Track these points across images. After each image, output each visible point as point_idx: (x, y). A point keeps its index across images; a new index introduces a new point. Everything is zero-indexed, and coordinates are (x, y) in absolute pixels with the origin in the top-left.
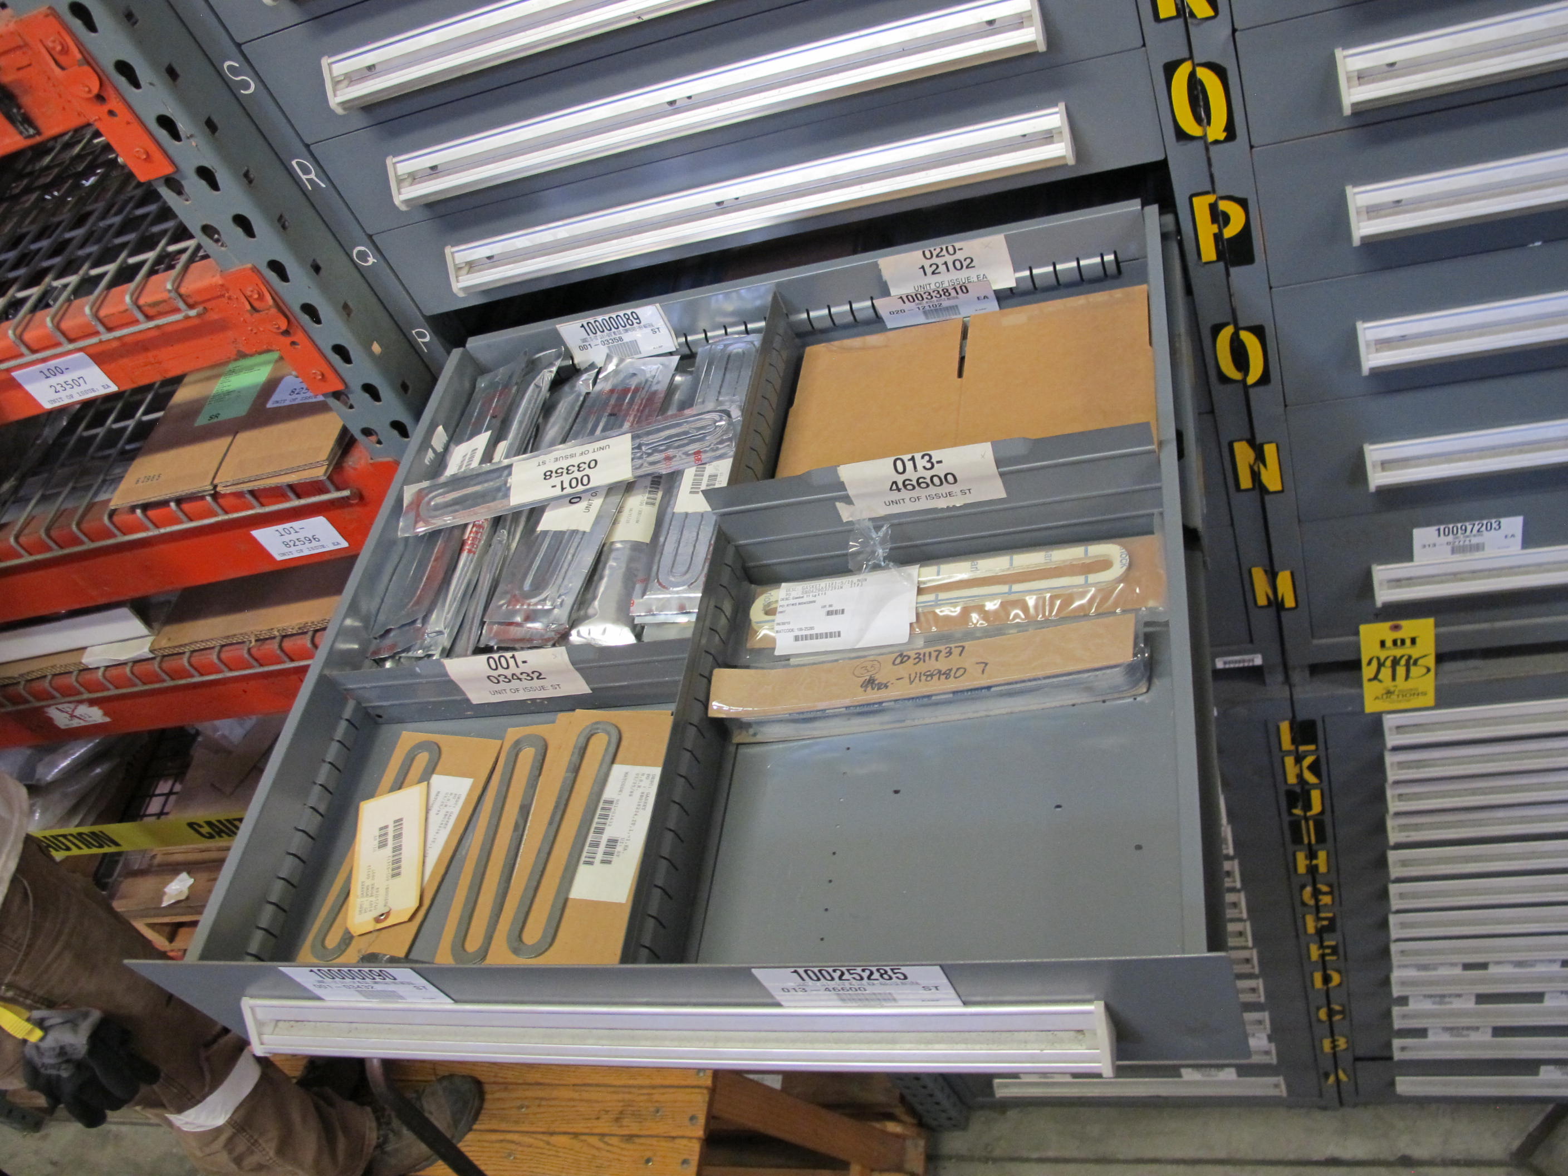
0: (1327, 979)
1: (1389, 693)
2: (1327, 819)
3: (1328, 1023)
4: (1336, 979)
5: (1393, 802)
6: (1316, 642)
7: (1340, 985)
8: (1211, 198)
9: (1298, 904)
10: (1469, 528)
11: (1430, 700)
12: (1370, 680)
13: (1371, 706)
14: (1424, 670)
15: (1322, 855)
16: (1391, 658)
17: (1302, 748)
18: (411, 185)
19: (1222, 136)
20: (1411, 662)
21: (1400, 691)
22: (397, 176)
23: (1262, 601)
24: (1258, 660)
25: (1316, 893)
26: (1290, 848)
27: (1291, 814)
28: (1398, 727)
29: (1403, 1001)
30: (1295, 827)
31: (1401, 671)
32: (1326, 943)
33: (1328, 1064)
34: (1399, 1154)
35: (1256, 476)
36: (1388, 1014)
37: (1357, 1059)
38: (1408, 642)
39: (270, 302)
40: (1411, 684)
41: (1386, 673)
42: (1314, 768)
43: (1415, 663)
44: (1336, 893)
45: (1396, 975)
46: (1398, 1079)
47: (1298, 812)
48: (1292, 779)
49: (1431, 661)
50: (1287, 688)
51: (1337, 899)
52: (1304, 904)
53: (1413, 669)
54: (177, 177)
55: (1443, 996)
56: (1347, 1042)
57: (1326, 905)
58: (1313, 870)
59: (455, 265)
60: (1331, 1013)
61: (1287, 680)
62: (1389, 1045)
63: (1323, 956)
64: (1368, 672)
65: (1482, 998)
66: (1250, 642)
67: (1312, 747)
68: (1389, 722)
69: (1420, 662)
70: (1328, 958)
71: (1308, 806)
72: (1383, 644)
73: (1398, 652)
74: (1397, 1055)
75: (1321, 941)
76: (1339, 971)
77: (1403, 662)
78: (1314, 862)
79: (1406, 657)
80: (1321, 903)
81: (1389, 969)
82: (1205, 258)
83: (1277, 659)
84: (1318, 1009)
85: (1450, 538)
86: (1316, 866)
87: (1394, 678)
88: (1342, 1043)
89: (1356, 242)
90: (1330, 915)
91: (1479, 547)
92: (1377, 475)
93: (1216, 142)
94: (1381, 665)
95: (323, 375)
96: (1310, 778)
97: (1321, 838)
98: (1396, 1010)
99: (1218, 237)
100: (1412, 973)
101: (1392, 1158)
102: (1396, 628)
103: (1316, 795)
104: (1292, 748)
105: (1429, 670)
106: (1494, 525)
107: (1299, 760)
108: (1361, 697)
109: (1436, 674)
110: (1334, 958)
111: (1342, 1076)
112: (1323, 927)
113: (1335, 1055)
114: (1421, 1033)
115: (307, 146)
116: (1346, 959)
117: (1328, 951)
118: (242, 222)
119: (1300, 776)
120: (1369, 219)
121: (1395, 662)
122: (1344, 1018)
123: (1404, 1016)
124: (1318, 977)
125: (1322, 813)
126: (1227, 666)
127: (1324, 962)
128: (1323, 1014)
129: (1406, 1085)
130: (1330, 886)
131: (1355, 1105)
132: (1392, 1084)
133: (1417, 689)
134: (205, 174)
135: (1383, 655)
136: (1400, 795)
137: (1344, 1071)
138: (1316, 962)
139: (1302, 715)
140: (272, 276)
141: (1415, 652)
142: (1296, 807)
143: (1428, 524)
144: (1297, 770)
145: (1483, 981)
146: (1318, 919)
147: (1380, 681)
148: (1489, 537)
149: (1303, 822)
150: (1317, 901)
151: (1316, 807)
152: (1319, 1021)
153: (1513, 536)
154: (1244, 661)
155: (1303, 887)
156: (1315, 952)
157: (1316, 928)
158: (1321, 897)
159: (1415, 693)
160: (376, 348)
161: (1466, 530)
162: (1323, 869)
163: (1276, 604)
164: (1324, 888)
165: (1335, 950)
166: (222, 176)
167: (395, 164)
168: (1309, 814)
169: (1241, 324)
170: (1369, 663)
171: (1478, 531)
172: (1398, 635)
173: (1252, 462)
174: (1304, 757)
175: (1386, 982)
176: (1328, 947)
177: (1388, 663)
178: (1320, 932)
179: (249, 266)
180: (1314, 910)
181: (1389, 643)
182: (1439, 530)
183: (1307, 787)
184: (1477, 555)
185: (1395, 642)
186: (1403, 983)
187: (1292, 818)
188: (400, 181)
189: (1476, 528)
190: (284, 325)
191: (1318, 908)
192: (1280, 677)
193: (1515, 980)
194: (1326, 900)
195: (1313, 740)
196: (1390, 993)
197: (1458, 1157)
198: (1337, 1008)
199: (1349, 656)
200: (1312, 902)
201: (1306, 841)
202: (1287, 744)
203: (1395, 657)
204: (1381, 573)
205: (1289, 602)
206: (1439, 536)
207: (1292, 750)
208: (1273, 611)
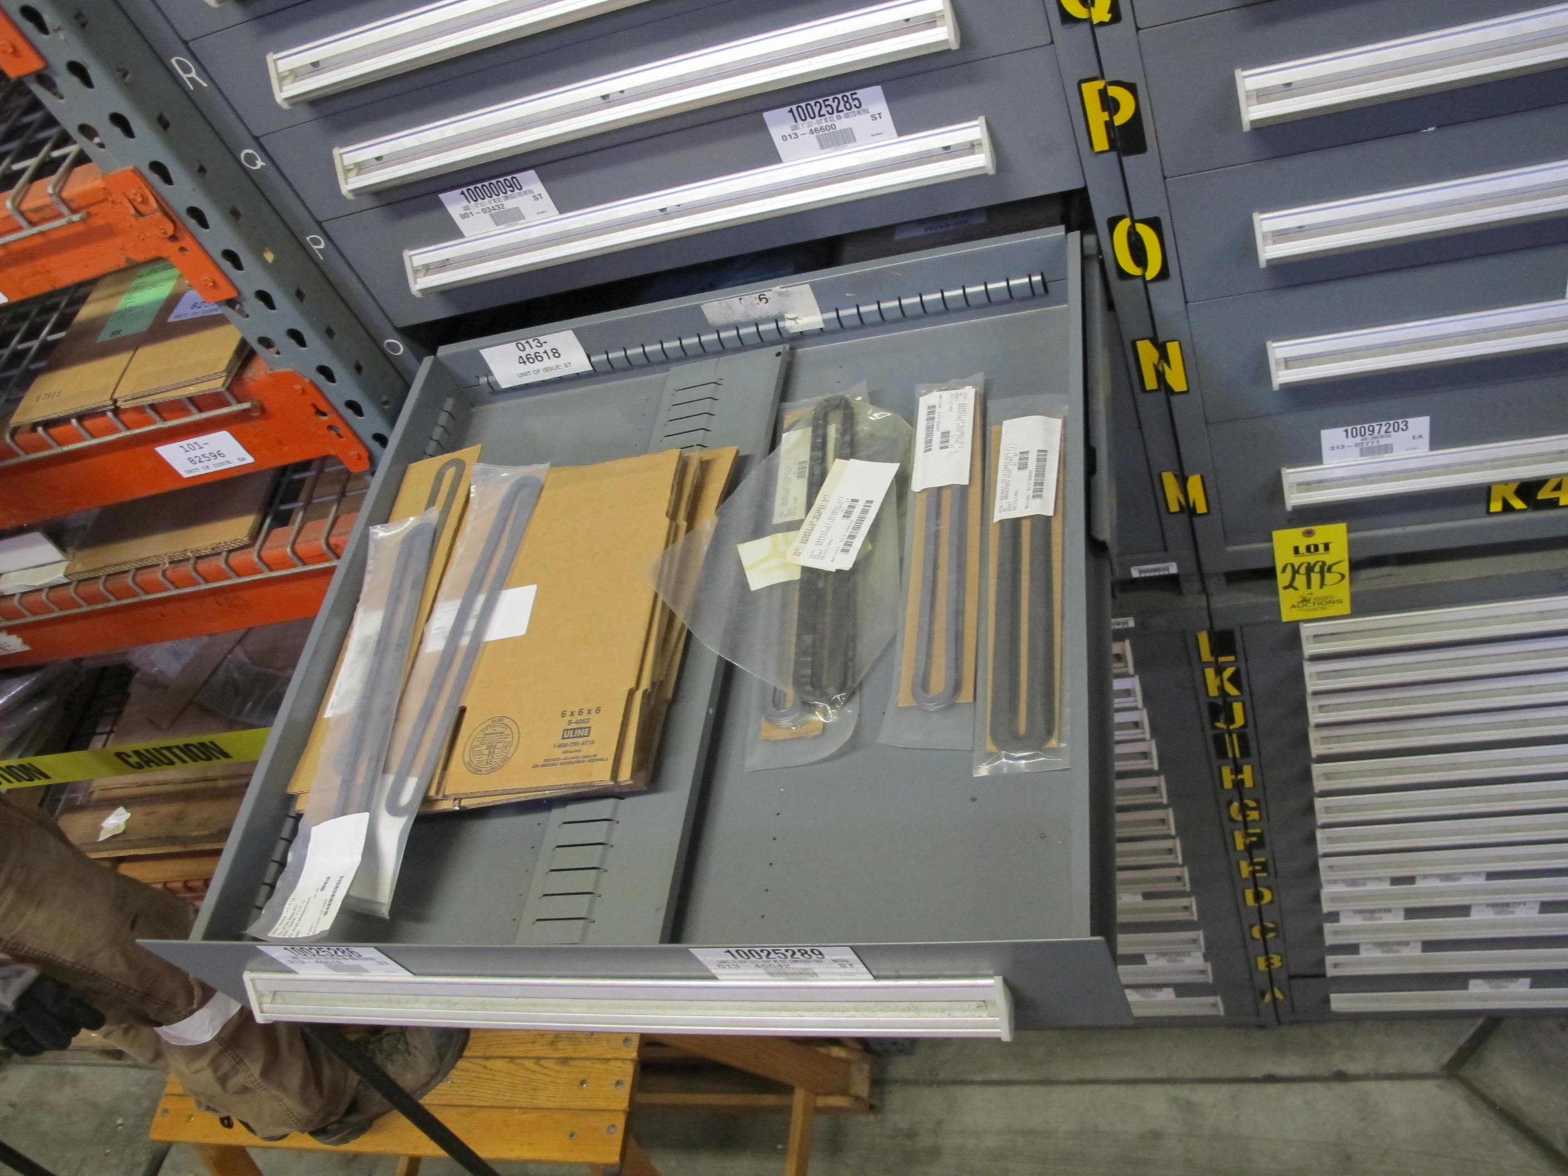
0: (1258, 896)
1: (1305, 600)
2: (1250, 732)
3: (1261, 941)
4: (1267, 896)
5: (1314, 713)
6: (1230, 549)
7: (1272, 902)
8: (1100, 84)
9: (1225, 820)
10: (1377, 428)
11: (1345, 608)
12: (1286, 588)
13: (1288, 615)
14: (1339, 577)
15: (1247, 769)
16: (1305, 565)
17: (1222, 659)
18: (294, 81)
19: (1107, 17)
20: (1325, 569)
21: (1315, 599)
22: (278, 74)
23: (1174, 507)
24: (1173, 569)
25: (1244, 809)
26: (1216, 762)
27: (1215, 728)
28: (1315, 636)
29: (1334, 917)
30: (1219, 741)
31: (1315, 578)
32: (1256, 860)
33: (1263, 982)
34: (1335, 1069)
35: (1160, 376)
36: (1320, 931)
37: (1292, 977)
38: (1321, 548)
39: (155, 205)
40: (1326, 592)
41: (1301, 580)
42: (1235, 680)
43: (1329, 570)
44: (1263, 808)
45: (1326, 891)
46: (1332, 996)
47: (1219, 725)
48: (1213, 692)
49: (1344, 568)
50: (1204, 597)
51: (1265, 816)
52: (1232, 820)
53: (1327, 575)
54: (48, 72)
55: (1372, 912)
56: (1281, 961)
57: (1254, 820)
58: (1239, 784)
59: (344, 167)
60: (1264, 931)
61: (1205, 590)
62: (1322, 963)
63: (1253, 873)
64: (1283, 579)
65: (1411, 913)
66: (1164, 551)
67: (1232, 658)
68: (1306, 630)
69: (1334, 569)
70: (1258, 875)
71: (1230, 719)
72: (1296, 550)
73: (1312, 559)
74: (1330, 972)
75: (1251, 858)
76: (1269, 888)
77: (1317, 569)
78: (1240, 777)
79: (1320, 564)
80: (1249, 819)
81: (1319, 885)
82: (1098, 148)
83: (1194, 569)
84: (1251, 926)
85: (1359, 439)
86: (1242, 781)
87: (1309, 586)
88: (1276, 961)
89: (1246, 127)
90: (1258, 831)
91: (1388, 449)
92: (1280, 373)
93: (1102, 24)
94: (1295, 572)
95: (214, 282)
96: (1231, 690)
97: (1245, 752)
98: (1328, 927)
99: (1109, 125)
100: (1342, 889)
101: (1326, 1074)
102: (1309, 534)
103: (1237, 708)
104: (1212, 659)
105: (1343, 576)
106: (1402, 426)
107: (1219, 671)
108: (1276, 607)
109: (1351, 582)
110: (1265, 875)
111: (1279, 995)
112: (1252, 843)
113: (1270, 972)
114: (1353, 949)
115: (186, 43)
116: (1276, 875)
117: (1258, 868)
118: (119, 120)
119: (1221, 688)
120: (1259, 103)
121: (1310, 569)
122: (1277, 936)
123: (1336, 933)
124: (1249, 894)
125: (1245, 725)
126: (1143, 575)
127: (1255, 878)
128: (1256, 932)
129: (1340, 1002)
130: (1257, 801)
131: (1294, 1023)
132: (1327, 1001)
133: (1332, 597)
134: (77, 69)
135: (1297, 561)
136: (1321, 706)
137: (1280, 989)
138: (1246, 879)
139: (1220, 625)
140: (155, 179)
141: (1328, 559)
142: (1218, 721)
143: (1335, 425)
144: (1217, 682)
145: (1410, 896)
146: (1247, 835)
147: (1296, 589)
148: (1397, 438)
149: (1227, 736)
150: (1245, 816)
151: (1239, 720)
152: (1253, 938)
153: (1421, 436)
154: (1159, 570)
155: (1230, 803)
156: (1245, 869)
157: (1245, 844)
158: (1248, 813)
159: (1331, 601)
160: (269, 257)
161: (1373, 431)
162: (1249, 783)
163: (1188, 510)
164: (1251, 804)
165: (1265, 867)
166: (95, 72)
167: (276, 60)
168: (1232, 727)
169: (1136, 217)
170: (1284, 570)
171: (1386, 432)
172: (1311, 541)
173: (1156, 362)
174: (1224, 669)
175: (1317, 898)
176: (1258, 863)
177: (1303, 570)
178: (1250, 848)
179: (131, 167)
180: (1242, 825)
181: (1302, 550)
182: (1346, 431)
183: (1229, 700)
184: (1387, 457)
185: (1308, 549)
186: (1334, 899)
187: (1217, 731)
188: (282, 79)
189: (1384, 428)
190: (170, 229)
191: (1246, 825)
192: (1197, 588)
193: (1441, 893)
194: (1254, 815)
195: (1230, 650)
196: (1320, 909)
197: (1391, 1071)
198: (1270, 925)
199: (1266, 564)
200: (1240, 818)
201: (1230, 755)
202: (1206, 655)
203: (1309, 564)
204: (1291, 476)
205: (1201, 508)
206: (1347, 437)
207: (1212, 662)
208: (1185, 517)
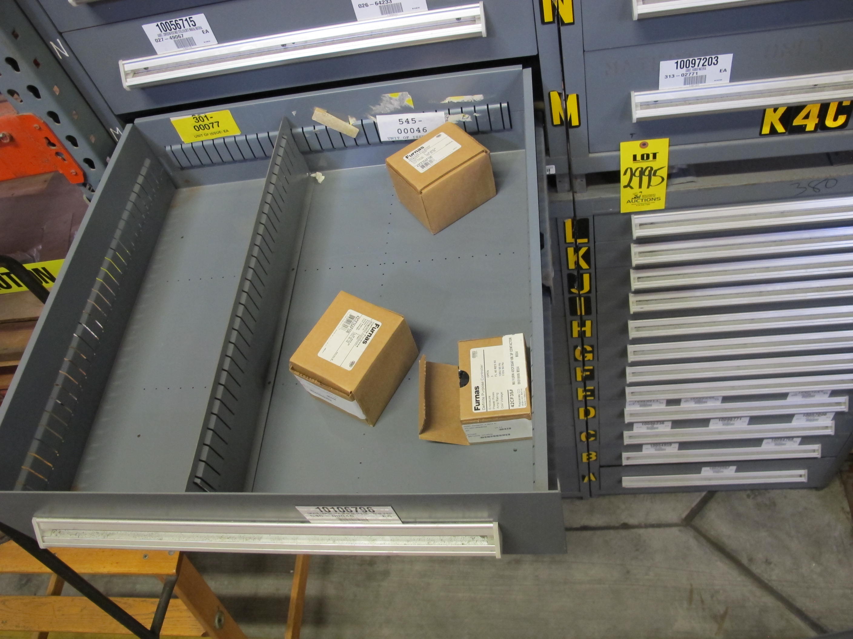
0: (587, 413)
1: (636, 197)
2: (592, 296)
3: (586, 442)
4: (592, 412)
5: (634, 282)
6: (591, 155)
7: (594, 417)
9: (572, 360)
10: (697, 61)
11: (661, 204)
12: (625, 187)
13: (625, 208)
14: (661, 180)
15: (588, 323)
16: (640, 169)
17: (579, 241)
20: (652, 173)
21: (643, 196)
23: (556, 119)
24: (553, 170)
25: (584, 352)
26: (569, 317)
27: (571, 292)
28: (641, 224)
29: (630, 426)
30: (572, 302)
31: (645, 179)
32: (588, 388)
33: (584, 470)
34: (622, 522)
36: (621, 436)
37: (601, 467)
38: (651, 156)
40: (651, 191)
41: (635, 181)
42: (587, 257)
43: (655, 174)
44: (596, 352)
45: (628, 409)
46: (623, 478)
47: (574, 290)
48: (572, 266)
49: (664, 173)
50: (571, 194)
51: (596, 358)
52: (576, 360)
53: (653, 178)
55: (653, 423)
56: (596, 456)
57: (589, 360)
58: (582, 334)
60: (588, 436)
61: (572, 189)
62: (620, 457)
63: (585, 397)
64: (624, 179)
65: (675, 424)
66: (548, 156)
67: (585, 240)
68: (636, 220)
69: (658, 173)
70: (588, 398)
71: (581, 287)
72: (635, 157)
73: (644, 165)
74: (625, 462)
75: (585, 387)
76: (594, 408)
77: (647, 173)
78: (583, 329)
79: (649, 169)
80: (586, 359)
81: (624, 406)
83: (566, 171)
84: (581, 433)
85: (684, 70)
86: (585, 332)
87: (640, 186)
88: (593, 456)
90: (591, 368)
91: (702, 79)
92: (639, 7)
94: (633, 174)
96: (583, 264)
97: (588, 311)
98: (626, 434)
100: (637, 408)
101: (617, 525)
102: (644, 145)
103: (586, 277)
104: (573, 241)
105: (663, 179)
106: (714, 61)
107: (577, 250)
108: (618, 201)
109: (667, 185)
110: (592, 398)
111: (592, 478)
112: (587, 376)
113: (589, 463)
114: (639, 448)
116: (599, 399)
117: (589, 393)
119: (577, 263)
121: (642, 173)
122: (595, 440)
123: (630, 437)
124: (582, 411)
125: (590, 292)
127: (586, 401)
128: (583, 437)
129: (628, 482)
130: (592, 346)
131: (600, 495)
132: (620, 481)
133: (654, 195)
135: (634, 166)
136: (639, 278)
137: (593, 474)
138: (581, 401)
139: (580, 215)
141: (655, 165)
142: (573, 287)
143: (670, 58)
144: (575, 259)
145: (676, 412)
146: (584, 370)
147: (632, 188)
148: (710, 71)
149: (578, 298)
150: (584, 357)
151: (586, 288)
152: (581, 440)
153: (725, 70)
155: (575, 347)
156: (581, 394)
157: (582, 376)
158: (586, 355)
159: (653, 199)
161: (695, 64)
162: (588, 334)
163: (566, 123)
164: (589, 348)
165: (592, 392)
168: (581, 292)
170: (625, 173)
171: (703, 65)
172: (645, 151)
174: (580, 248)
175: (622, 415)
176: (589, 390)
177: (637, 174)
178: (585, 379)
180: (581, 364)
181: (639, 158)
182: (677, 63)
183: (581, 272)
184: (701, 85)
185: (642, 156)
186: (631, 415)
187: (571, 295)
189: (702, 62)
191: (584, 363)
192: (567, 186)
193: (694, 412)
194: (589, 356)
195: (586, 235)
196: (624, 422)
197: (653, 523)
198: (592, 432)
199: (612, 168)
200: (580, 358)
201: (579, 313)
202: (570, 238)
203: (642, 168)
204: (638, 97)
205: (575, 122)
206: (677, 68)
207: (573, 243)
208: (564, 128)
